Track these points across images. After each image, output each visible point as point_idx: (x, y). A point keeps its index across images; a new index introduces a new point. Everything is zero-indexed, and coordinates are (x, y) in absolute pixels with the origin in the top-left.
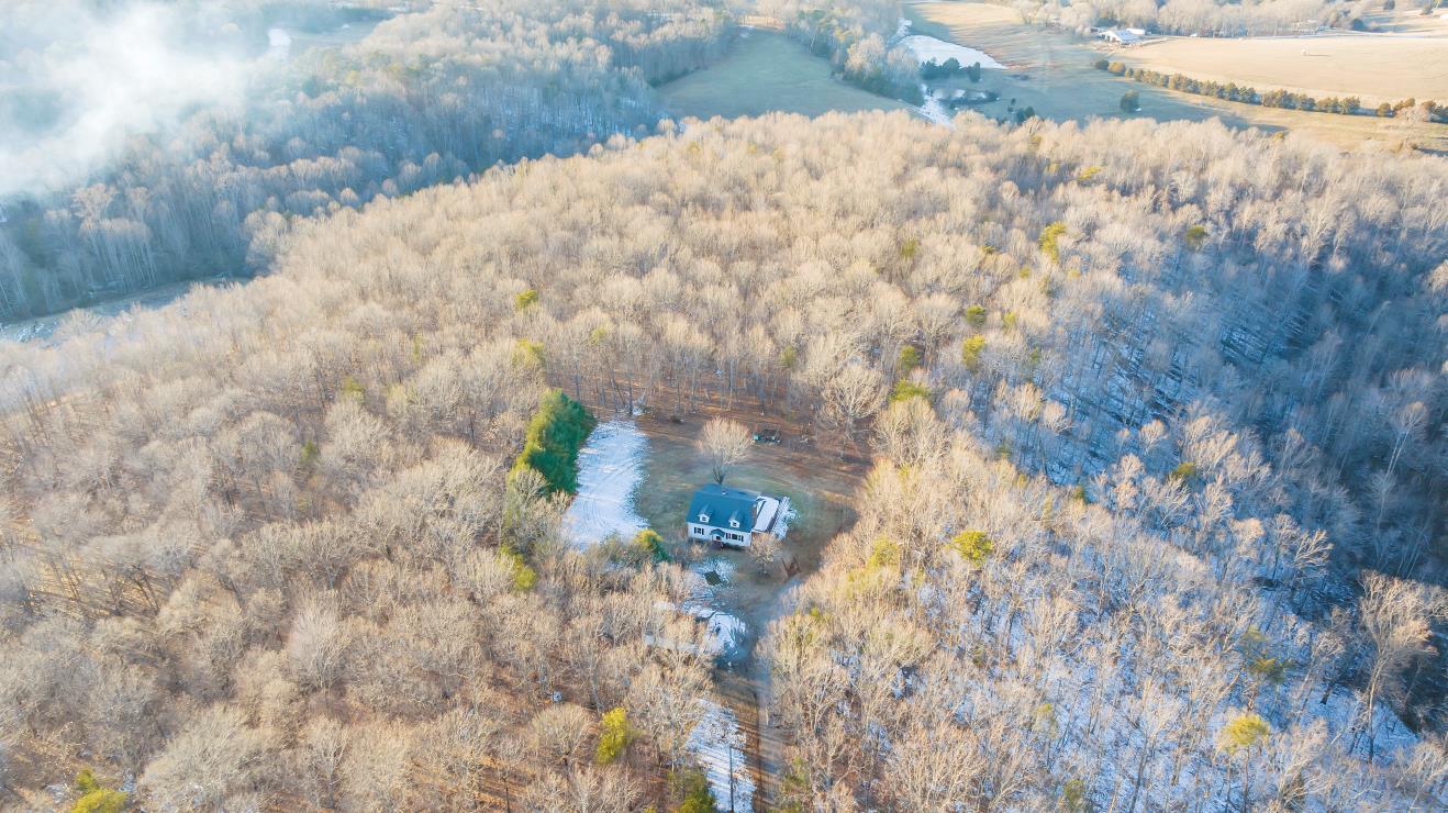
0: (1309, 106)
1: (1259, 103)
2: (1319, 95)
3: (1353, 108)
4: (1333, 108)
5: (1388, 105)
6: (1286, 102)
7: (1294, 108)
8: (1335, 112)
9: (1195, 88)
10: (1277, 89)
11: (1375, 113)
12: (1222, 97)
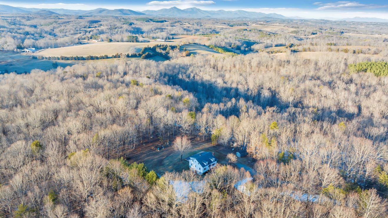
0: (97, 58)
1: (86, 60)
2: (99, 56)
3: (107, 57)
4: (102, 58)
5: (113, 56)
6: (92, 58)
7: (94, 59)
8: (104, 58)
9: (68, 59)
10: (88, 56)
11: (112, 58)
12: (76, 60)
